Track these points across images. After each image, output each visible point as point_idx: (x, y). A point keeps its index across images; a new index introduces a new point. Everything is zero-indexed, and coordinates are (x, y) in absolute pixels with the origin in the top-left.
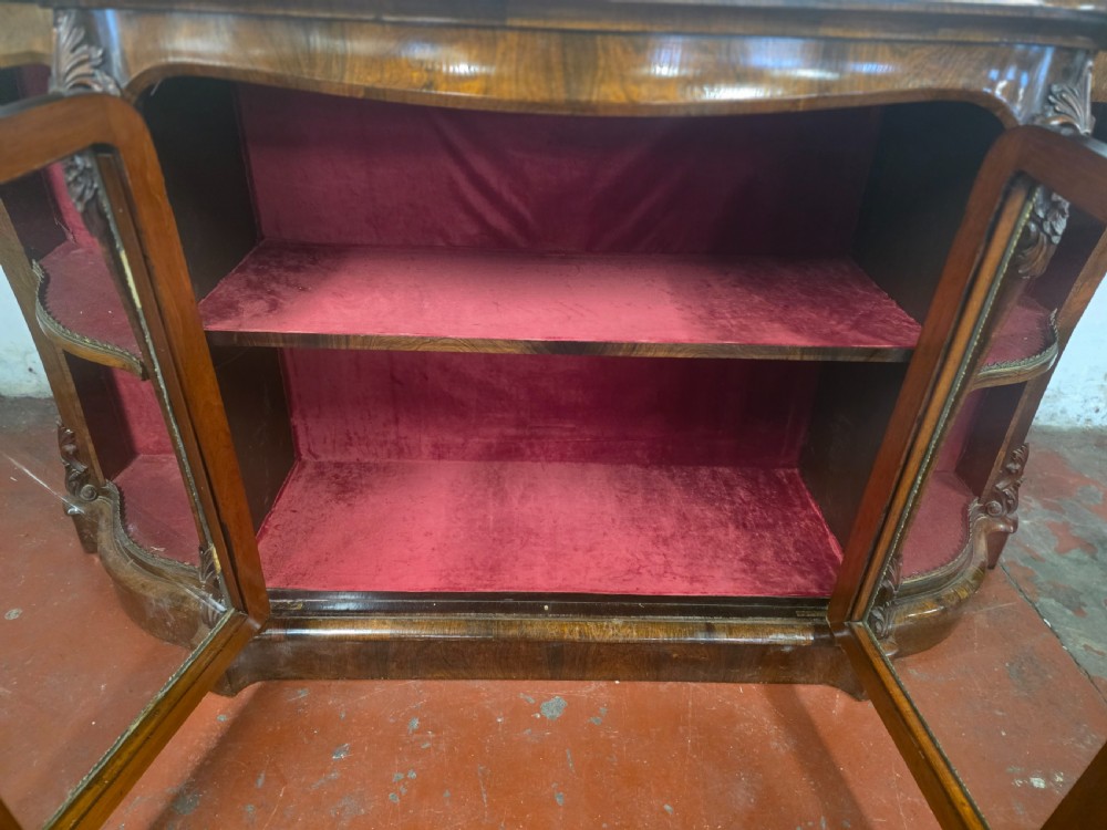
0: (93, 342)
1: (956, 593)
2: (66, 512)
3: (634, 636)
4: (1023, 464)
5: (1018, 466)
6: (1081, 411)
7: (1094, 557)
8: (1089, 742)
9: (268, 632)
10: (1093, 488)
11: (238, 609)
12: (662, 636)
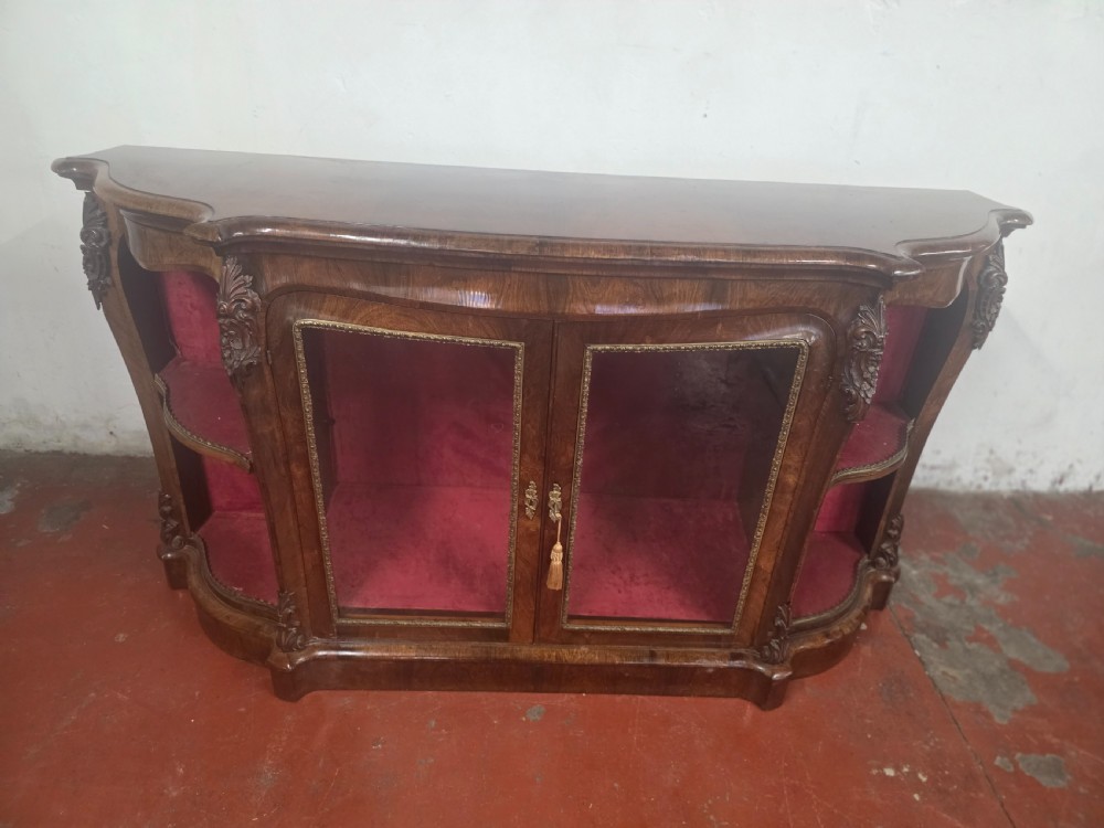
0: (213, 444)
1: (841, 630)
2: (160, 557)
3: (597, 659)
4: (900, 531)
5: (896, 532)
6: (973, 479)
7: (963, 602)
8: (932, 744)
10: (975, 544)
12: (617, 660)
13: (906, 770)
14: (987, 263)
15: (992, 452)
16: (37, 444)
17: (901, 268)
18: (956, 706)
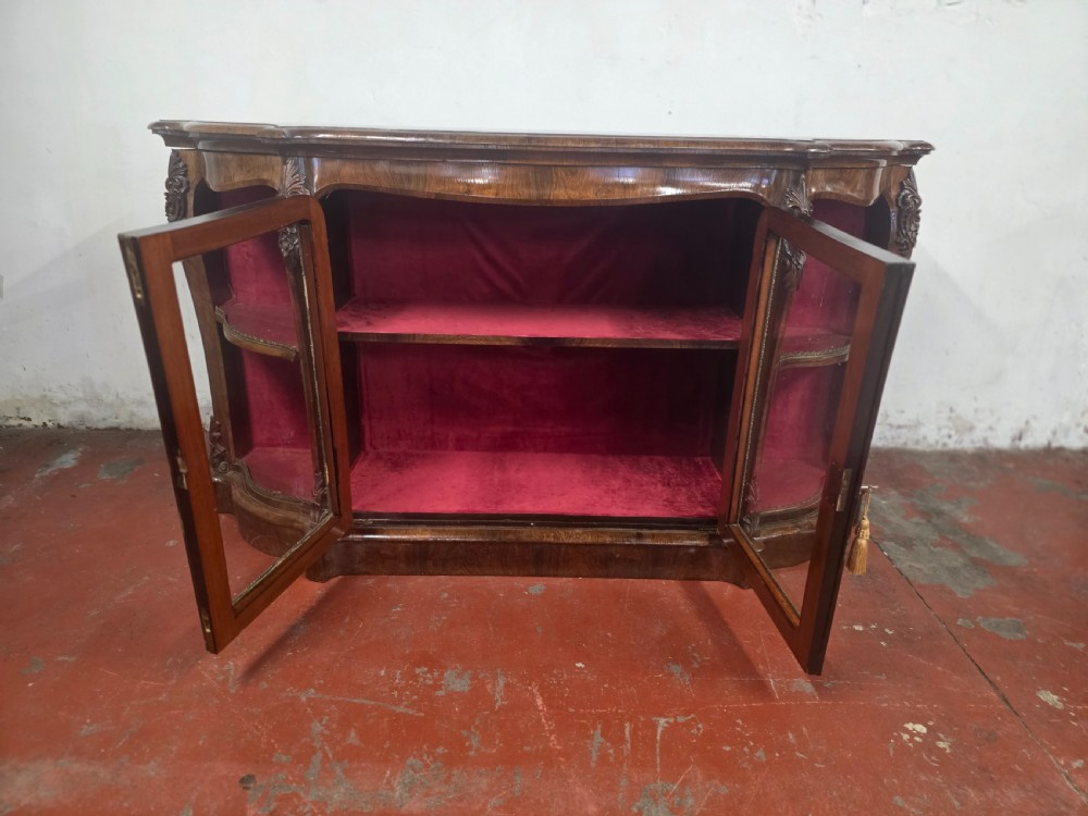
3: (589, 539)
6: (937, 437)
7: (929, 521)
8: (898, 610)
9: (351, 536)
10: (941, 484)
11: (336, 514)
12: (608, 540)
13: (873, 626)
14: (902, 188)
15: (951, 410)
16: (98, 421)
17: (813, 147)
18: (921, 587)
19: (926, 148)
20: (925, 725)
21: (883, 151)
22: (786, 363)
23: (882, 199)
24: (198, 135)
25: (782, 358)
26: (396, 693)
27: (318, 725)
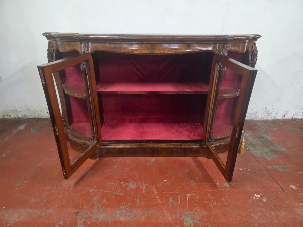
3: (167, 146)
6: (262, 116)
7: (260, 140)
8: (252, 164)
9: (102, 147)
10: (263, 129)
11: (97, 141)
12: (172, 147)
13: (245, 169)
14: (252, 48)
15: (265, 109)
16: (30, 116)
17: (228, 37)
18: (258, 157)
19: (259, 37)
20: (260, 195)
21: (247, 38)
22: (221, 97)
23: (247, 51)
24: (56, 37)
25: (220, 96)
26: (116, 189)
27: (95, 198)
